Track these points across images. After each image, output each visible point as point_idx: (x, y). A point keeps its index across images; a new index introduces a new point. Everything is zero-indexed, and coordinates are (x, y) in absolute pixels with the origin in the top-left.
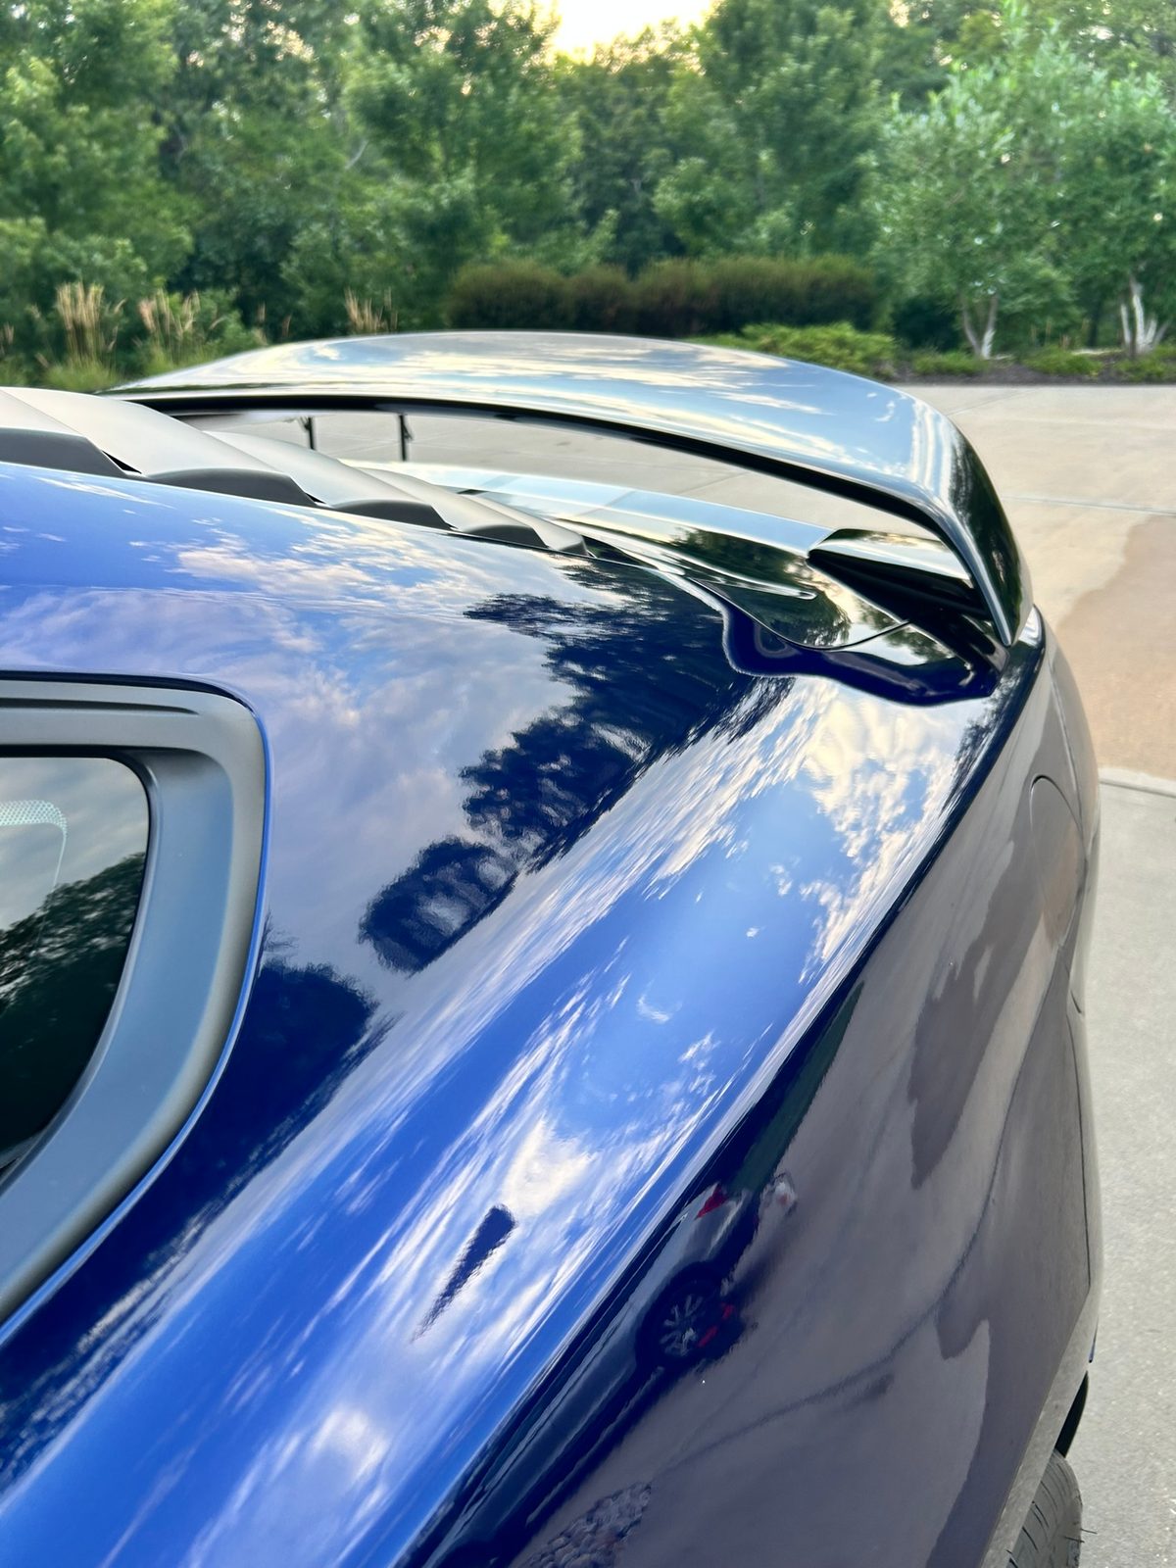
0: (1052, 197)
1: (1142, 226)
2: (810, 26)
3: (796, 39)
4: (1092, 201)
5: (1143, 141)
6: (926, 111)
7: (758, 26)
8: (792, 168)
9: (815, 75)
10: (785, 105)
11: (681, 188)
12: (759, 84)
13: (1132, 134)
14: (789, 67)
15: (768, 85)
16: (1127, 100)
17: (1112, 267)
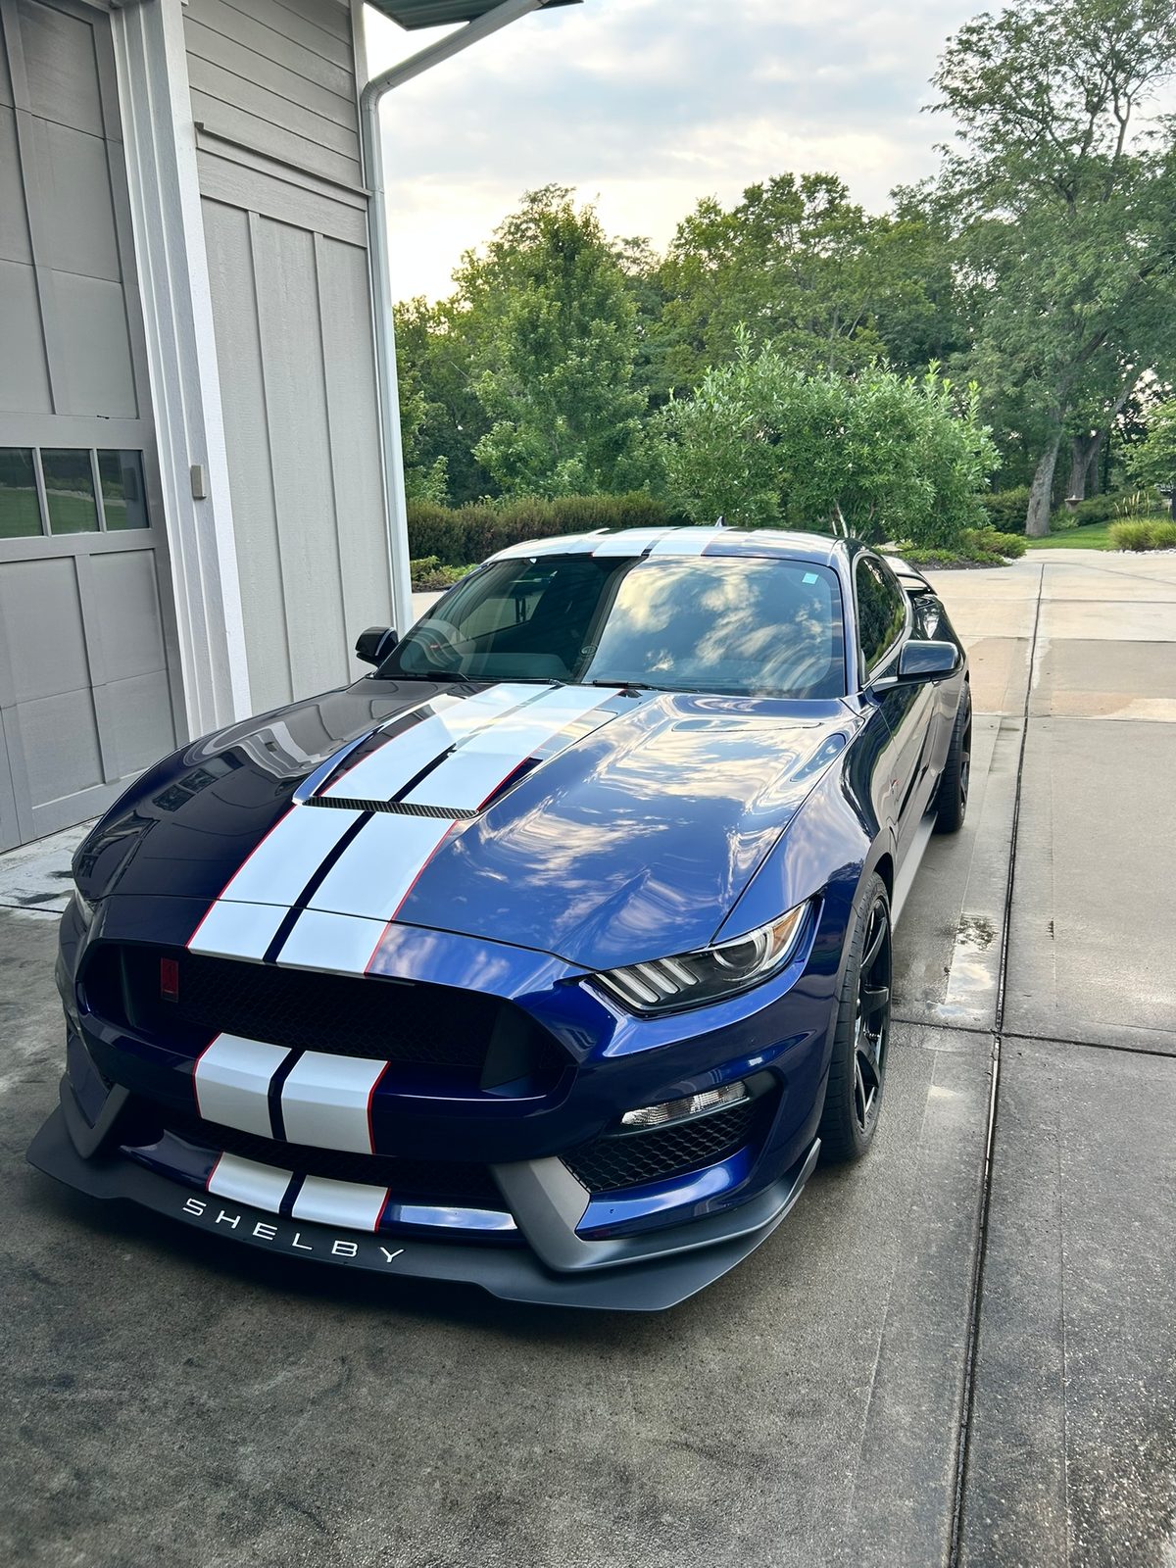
0: (778, 452)
1: (840, 471)
2: (584, 331)
3: (575, 341)
4: (805, 455)
5: (833, 417)
6: (691, 400)
7: (548, 331)
8: (577, 426)
9: (592, 365)
10: (572, 386)
11: (496, 444)
12: (551, 372)
13: (825, 412)
14: (574, 360)
15: (557, 371)
16: (820, 391)
17: (825, 498)
